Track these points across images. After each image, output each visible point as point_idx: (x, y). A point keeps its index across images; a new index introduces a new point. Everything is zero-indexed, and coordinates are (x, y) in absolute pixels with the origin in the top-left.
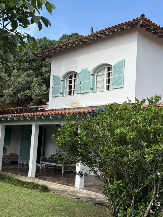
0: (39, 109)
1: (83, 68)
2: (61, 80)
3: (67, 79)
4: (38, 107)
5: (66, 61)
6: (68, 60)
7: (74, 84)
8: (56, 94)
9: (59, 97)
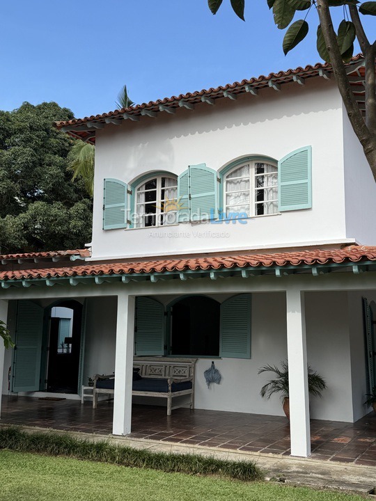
0: (73, 258)
1: (195, 163)
2: (128, 192)
3: (139, 190)
4: (71, 255)
5: (141, 145)
6: (146, 145)
7: (163, 201)
8: (114, 222)
9: (123, 231)
